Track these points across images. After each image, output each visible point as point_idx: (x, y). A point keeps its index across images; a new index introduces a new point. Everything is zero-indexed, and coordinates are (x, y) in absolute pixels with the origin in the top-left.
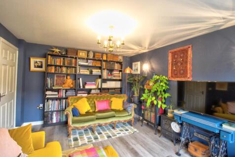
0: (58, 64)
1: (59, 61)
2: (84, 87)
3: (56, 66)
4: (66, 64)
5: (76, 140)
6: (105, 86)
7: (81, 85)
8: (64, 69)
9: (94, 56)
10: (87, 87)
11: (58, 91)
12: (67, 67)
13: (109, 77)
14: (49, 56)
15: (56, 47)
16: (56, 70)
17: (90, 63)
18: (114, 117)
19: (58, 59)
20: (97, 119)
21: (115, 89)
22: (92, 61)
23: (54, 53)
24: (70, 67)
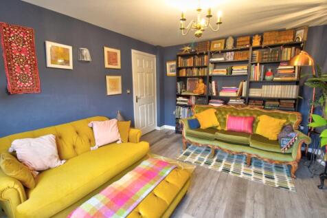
0: (188, 65)
1: (189, 62)
2: (217, 93)
3: (187, 68)
4: (197, 64)
5: (187, 154)
6: (255, 93)
7: (214, 91)
8: (195, 71)
9: (235, 44)
10: (222, 94)
11: (188, 97)
12: (198, 68)
13: (268, 78)
14: (180, 58)
15: (187, 45)
16: (186, 73)
17: (230, 57)
18: (248, 145)
19: (188, 60)
20: (216, 139)
21: (279, 100)
22: (233, 53)
23: (183, 53)
24: (202, 67)
